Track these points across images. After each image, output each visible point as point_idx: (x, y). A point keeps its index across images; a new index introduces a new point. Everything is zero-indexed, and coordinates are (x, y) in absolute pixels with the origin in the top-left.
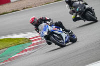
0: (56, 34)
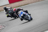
0: (26, 15)
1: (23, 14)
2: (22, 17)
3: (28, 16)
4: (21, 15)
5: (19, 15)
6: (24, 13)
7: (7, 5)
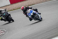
4: (30, 14)
6: (34, 12)
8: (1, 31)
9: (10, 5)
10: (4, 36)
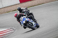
1: (25, 20)
2: (24, 24)
3: (32, 23)
4: (23, 22)
5: (20, 22)
6: (27, 19)
7: (17, 4)
8: (11, 29)
9: (20, 4)
10: (13, 34)
